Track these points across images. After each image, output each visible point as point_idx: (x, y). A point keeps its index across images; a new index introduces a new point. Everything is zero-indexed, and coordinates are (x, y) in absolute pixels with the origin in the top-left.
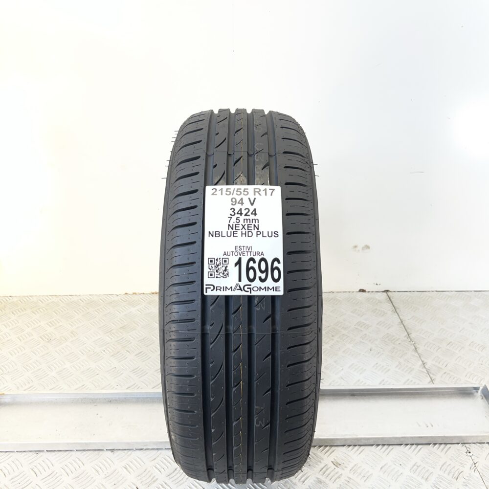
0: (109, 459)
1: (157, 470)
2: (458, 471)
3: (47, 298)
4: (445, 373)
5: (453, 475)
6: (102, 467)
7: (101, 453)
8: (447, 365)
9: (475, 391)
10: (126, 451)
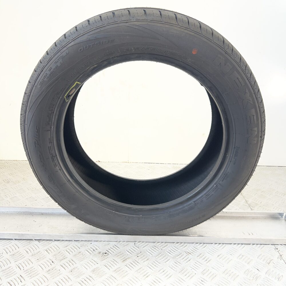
0: (36, 245)
1: (67, 253)
2: (269, 259)
3: (10, 161)
4: (260, 206)
5: (266, 261)
6: (31, 250)
7: (31, 241)
8: (261, 202)
9: (281, 216)
10: (48, 241)
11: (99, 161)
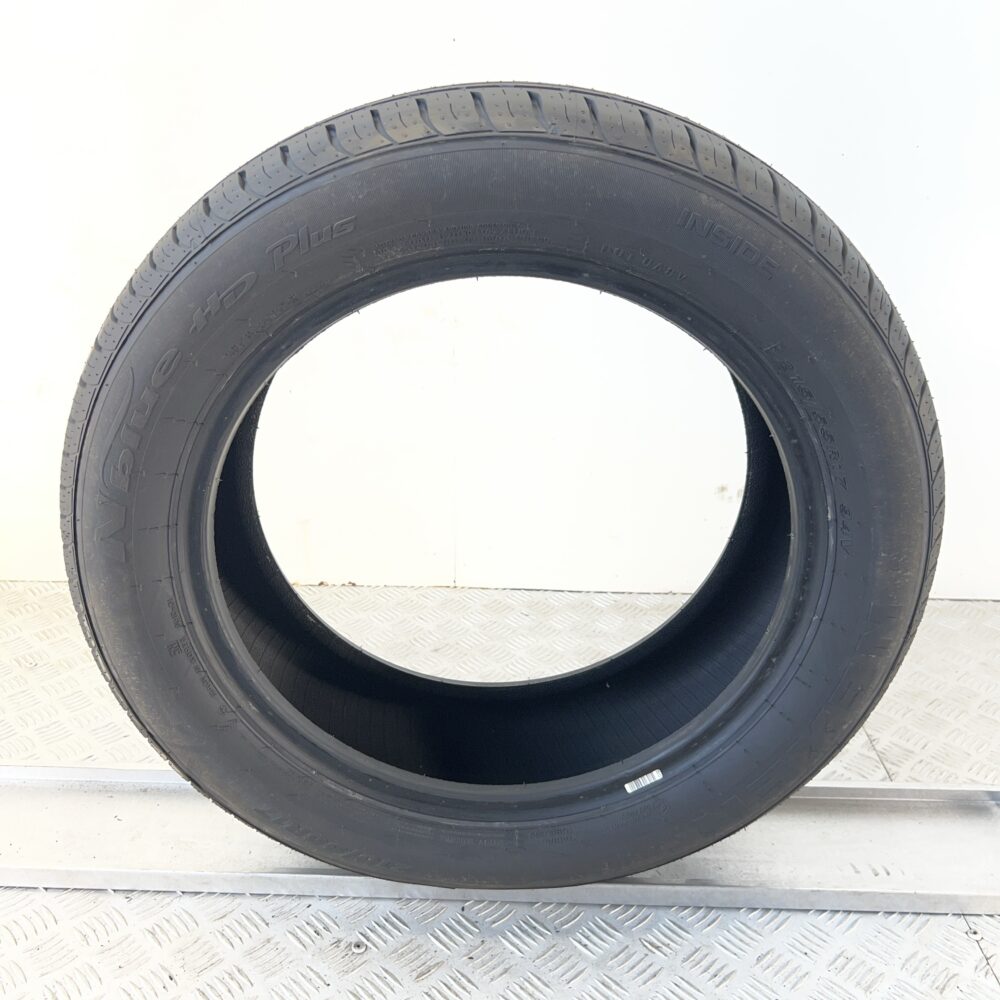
0: (117, 911)
1: (223, 941)
2: (945, 973)
4: (921, 761)
5: (934, 982)
6: (100, 928)
7: (101, 897)
8: (925, 746)
9: (994, 802)
10: (159, 897)
11: (354, 585)
